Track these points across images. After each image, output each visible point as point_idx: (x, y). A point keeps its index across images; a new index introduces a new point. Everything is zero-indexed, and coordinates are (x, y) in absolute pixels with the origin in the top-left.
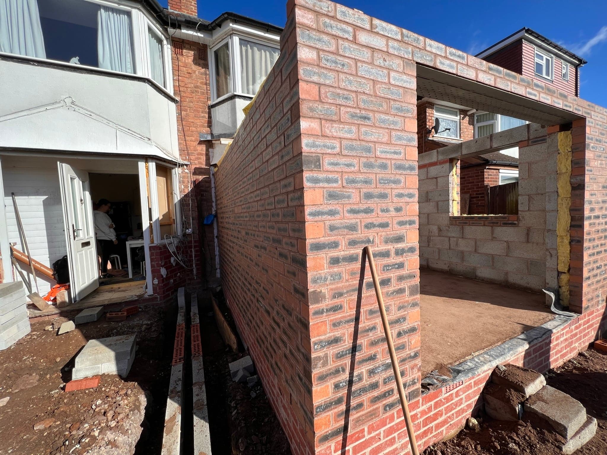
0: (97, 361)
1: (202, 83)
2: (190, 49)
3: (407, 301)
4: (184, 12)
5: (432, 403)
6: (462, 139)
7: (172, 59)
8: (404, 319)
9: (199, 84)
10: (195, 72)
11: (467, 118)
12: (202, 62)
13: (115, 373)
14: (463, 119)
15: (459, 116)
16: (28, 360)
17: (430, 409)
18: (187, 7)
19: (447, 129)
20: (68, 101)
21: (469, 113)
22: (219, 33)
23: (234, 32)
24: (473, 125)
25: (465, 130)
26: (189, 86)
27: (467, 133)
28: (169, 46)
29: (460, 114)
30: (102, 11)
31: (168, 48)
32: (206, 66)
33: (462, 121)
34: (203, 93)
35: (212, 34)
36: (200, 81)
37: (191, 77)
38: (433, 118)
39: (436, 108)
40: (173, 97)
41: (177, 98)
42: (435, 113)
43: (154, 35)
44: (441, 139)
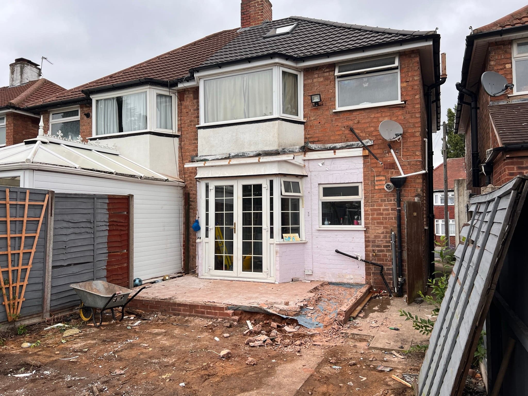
1: (194, 118)
2: (189, 94)
7: (178, 105)
9: (193, 119)
10: (190, 110)
12: (195, 101)
22: (195, 80)
26: (187, 122)
28: (176, 97)
31: (175, 99)
34: (195, 125)
36: (193, 116)
37: (188, 115)
38: (508, 66)
39: (519, 45)
40: (177, 134)
41: (179, 134)
42: (516, 55)
43: (164, 96)
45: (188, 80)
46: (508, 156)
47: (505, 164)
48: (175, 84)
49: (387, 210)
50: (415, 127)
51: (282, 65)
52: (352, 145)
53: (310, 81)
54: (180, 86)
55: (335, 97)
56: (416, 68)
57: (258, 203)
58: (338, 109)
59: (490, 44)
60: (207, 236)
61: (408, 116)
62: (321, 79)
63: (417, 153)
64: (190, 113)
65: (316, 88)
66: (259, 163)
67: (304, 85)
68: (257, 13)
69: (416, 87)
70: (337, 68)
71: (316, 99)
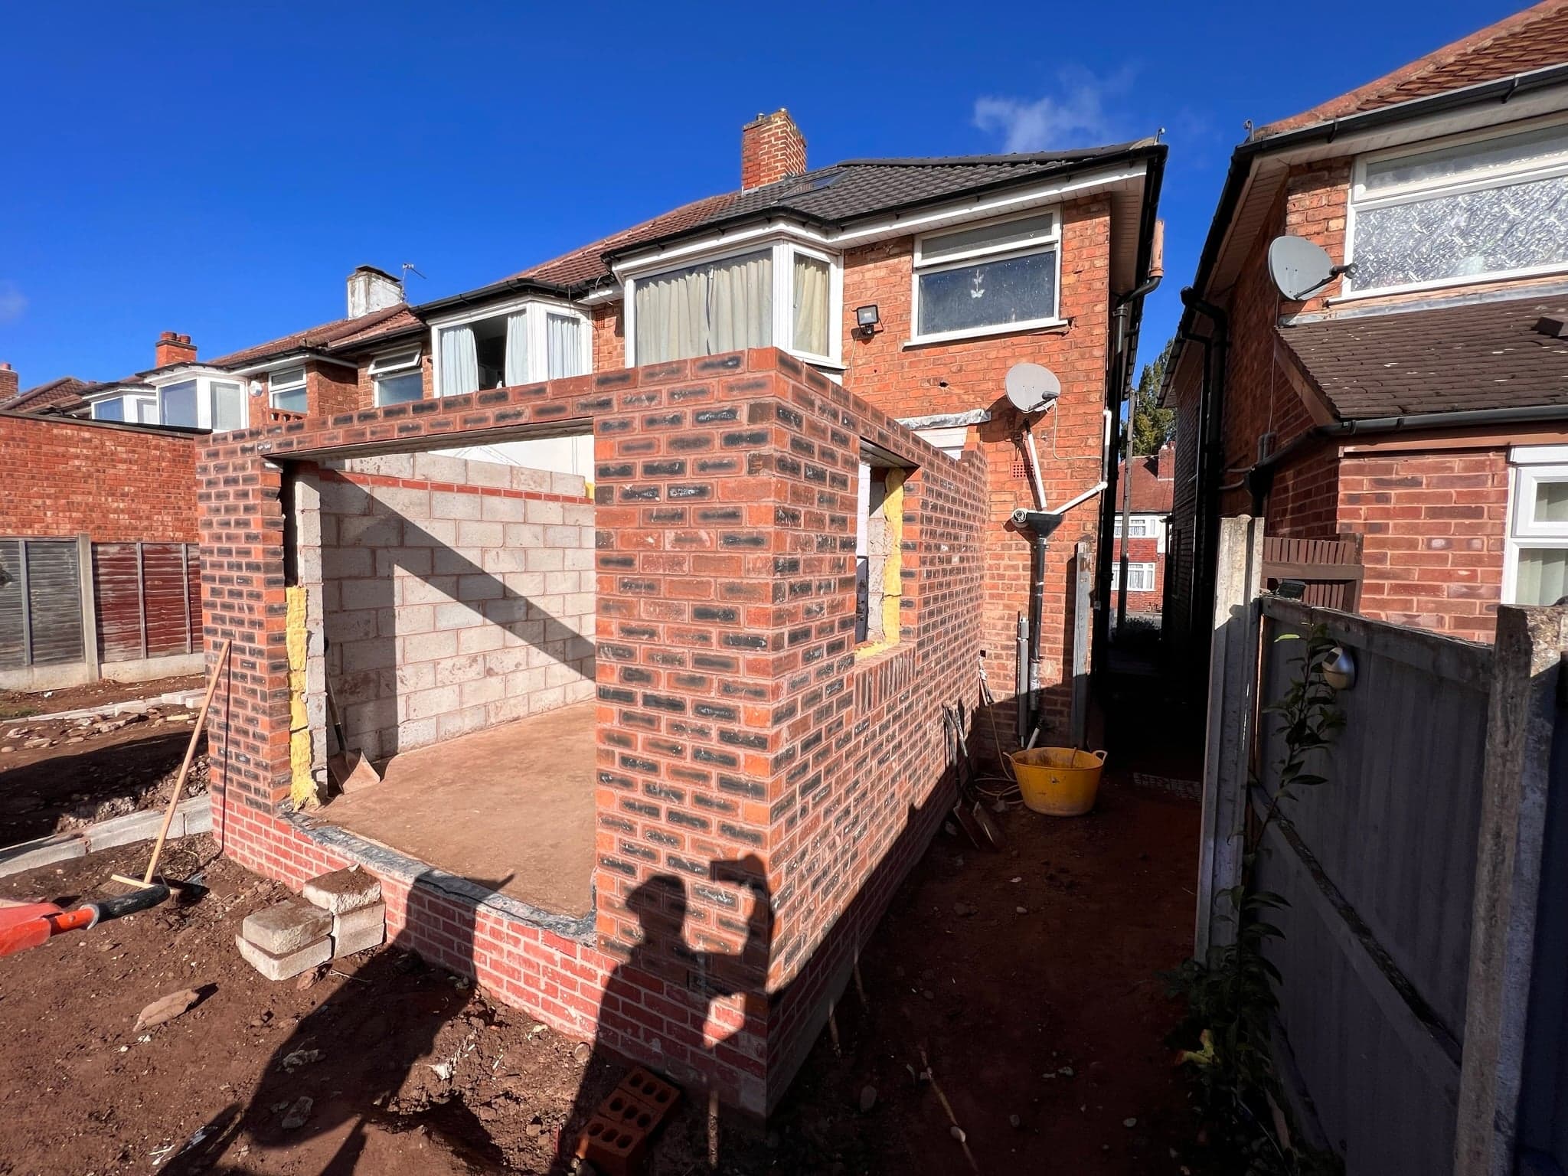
2: (613, 314)
3: (259, 705)
7: (593, 337)
8: (257, 722)
10: (616, 347)
18: (769, 169)
23: (624, 276)
28: (590, 322)
30: (507, 320)
36: (621, 360)
38: (1334, 225)
39: (1369, 168)
42: (1359, 193)
43: (564, 319)
44: (1399, 301)
45: (603, 283)
46: (1350, 449)
47: (1335, 473)
48: (581, 293)
49: (1015, 568)
50: (1089, 379)
51: (795, 239)
52: (945, 421)
53: (856, 278)
54: (594, 296)
55: (909, 312)
56: (1101, 239)
58: (916, 339)
59: (1294, 170)
61: (1074, 355)
62: (883, 273)
63: (1090, 442)
64: (615, 353)
65: (869, 293)
67: (846, 287)
68: (774, 157)
69: (1098, 285)
70: (918, 246)
71: (868, 316)
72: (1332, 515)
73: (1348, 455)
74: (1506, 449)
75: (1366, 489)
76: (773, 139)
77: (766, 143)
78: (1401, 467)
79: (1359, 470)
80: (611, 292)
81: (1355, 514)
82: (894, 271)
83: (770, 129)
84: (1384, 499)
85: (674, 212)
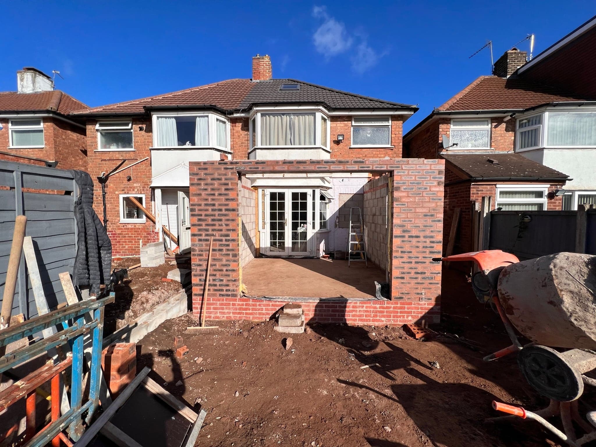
0: (174, 275)
1: (245, 140)
2: (240, 122)
3: (231, 259)
4: (261, 79)
5: (244, 303)
6: (492, 149)
7: (231, 130)
8: (229, 265)
9: (243, 141)
10: (242, 135)
11: (504, 125)
12: (246, 128)
13: (180, 282)
14: (496, 127)
15: (490, 125)
16: (160, 271)
17: (243, 305)
18: (263, 75)
19: (454, 144)
20: (183, 164)
21: (506, 119)
22: (252, 112)
23: (257, 111)
24: (514, 130)
25: (499, 138)
26: (238, 143)
27: (502, 141)
28: (230, 123)
29: (492, 123)
30: (198, 118)
31: (228, 125)
32: (248, 130)
33: (493, 129)
34: (245, 146)
35: (249, 113)
37: (239, 138)
38: (448, 133)
39: (454, 122)
40: (230, 151)
41: (232, 152)
42: (452, 127)
43: (221, 121)
44: (459, 151)
45: (244, 111)
46: (473, 183)
47: (470, 188)
48: (231, 113)
53: (335, 125)
54: (235, 115)
55: (351, 138)
56: (401, 127)
57: (304, 206)
58: (352, 146)
59: (441, 119)
60: (264, 228)
61: (395, 155)
62: (343, 125)
65: (339, 130)
66: (307, 178)
67: (331, 127)
68: (265, 71)
69: (400, 138)
70: (353, 120)
71: (340, 138)
72: (470, 197)
73: (473, 185)
74: (495, 185)
75: (475, 192)
76: (265, 65)
77: (262, 66)
78: (480, 188)
79: (474, 188)
80: (244, 115)
81: (473, 197)
82: (346, 125)
83: (263, 61)
84: (478, 193)
85: (224, 82)
